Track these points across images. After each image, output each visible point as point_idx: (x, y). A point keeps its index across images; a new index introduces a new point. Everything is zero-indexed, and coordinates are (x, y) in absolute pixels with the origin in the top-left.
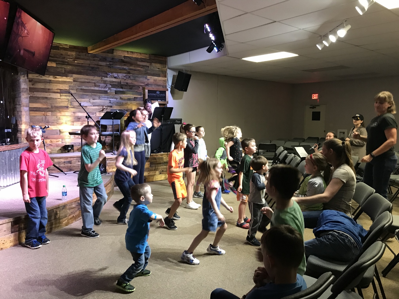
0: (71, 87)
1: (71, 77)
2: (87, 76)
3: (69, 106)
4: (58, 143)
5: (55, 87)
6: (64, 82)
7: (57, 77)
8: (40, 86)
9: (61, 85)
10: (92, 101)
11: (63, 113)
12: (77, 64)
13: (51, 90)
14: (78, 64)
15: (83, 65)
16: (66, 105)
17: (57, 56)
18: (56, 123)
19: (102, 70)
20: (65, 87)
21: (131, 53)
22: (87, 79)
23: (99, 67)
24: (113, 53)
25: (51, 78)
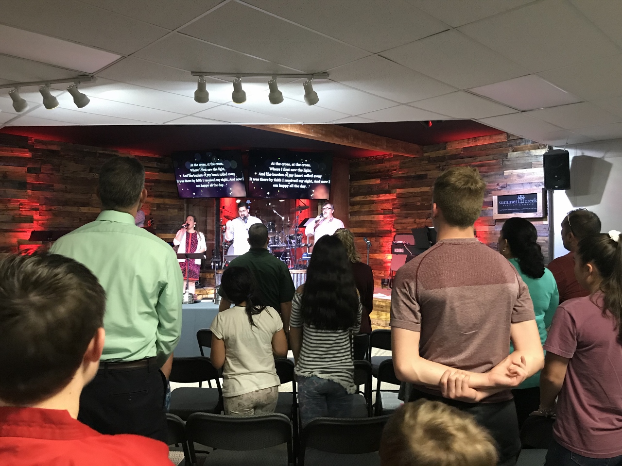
0: (395, 206)
1: (395, 193)
2: (412, 189)
3: (393, 230)
4: (380, 275)
5: (379, 207)
6: (387, 200)
7: (380, 195)
8: (366, 208)
9: (384, 205)
10: (417, 220)
11: (386, 239)
12: (401, 175)
13: (375, 212)
14: (403, 175)
15: (409, 174)
16: (389, 229)
17: (382, 170)
18: (378, 251)
19: (431, 177)
20: (388, 206)
21: (474, 141)
22: (412, 193)
23: (427, 172)
24: (445, 148)
25: (375, 198)
